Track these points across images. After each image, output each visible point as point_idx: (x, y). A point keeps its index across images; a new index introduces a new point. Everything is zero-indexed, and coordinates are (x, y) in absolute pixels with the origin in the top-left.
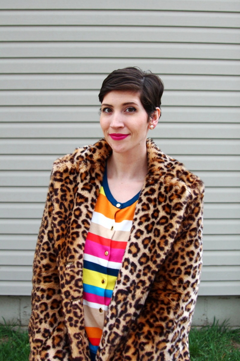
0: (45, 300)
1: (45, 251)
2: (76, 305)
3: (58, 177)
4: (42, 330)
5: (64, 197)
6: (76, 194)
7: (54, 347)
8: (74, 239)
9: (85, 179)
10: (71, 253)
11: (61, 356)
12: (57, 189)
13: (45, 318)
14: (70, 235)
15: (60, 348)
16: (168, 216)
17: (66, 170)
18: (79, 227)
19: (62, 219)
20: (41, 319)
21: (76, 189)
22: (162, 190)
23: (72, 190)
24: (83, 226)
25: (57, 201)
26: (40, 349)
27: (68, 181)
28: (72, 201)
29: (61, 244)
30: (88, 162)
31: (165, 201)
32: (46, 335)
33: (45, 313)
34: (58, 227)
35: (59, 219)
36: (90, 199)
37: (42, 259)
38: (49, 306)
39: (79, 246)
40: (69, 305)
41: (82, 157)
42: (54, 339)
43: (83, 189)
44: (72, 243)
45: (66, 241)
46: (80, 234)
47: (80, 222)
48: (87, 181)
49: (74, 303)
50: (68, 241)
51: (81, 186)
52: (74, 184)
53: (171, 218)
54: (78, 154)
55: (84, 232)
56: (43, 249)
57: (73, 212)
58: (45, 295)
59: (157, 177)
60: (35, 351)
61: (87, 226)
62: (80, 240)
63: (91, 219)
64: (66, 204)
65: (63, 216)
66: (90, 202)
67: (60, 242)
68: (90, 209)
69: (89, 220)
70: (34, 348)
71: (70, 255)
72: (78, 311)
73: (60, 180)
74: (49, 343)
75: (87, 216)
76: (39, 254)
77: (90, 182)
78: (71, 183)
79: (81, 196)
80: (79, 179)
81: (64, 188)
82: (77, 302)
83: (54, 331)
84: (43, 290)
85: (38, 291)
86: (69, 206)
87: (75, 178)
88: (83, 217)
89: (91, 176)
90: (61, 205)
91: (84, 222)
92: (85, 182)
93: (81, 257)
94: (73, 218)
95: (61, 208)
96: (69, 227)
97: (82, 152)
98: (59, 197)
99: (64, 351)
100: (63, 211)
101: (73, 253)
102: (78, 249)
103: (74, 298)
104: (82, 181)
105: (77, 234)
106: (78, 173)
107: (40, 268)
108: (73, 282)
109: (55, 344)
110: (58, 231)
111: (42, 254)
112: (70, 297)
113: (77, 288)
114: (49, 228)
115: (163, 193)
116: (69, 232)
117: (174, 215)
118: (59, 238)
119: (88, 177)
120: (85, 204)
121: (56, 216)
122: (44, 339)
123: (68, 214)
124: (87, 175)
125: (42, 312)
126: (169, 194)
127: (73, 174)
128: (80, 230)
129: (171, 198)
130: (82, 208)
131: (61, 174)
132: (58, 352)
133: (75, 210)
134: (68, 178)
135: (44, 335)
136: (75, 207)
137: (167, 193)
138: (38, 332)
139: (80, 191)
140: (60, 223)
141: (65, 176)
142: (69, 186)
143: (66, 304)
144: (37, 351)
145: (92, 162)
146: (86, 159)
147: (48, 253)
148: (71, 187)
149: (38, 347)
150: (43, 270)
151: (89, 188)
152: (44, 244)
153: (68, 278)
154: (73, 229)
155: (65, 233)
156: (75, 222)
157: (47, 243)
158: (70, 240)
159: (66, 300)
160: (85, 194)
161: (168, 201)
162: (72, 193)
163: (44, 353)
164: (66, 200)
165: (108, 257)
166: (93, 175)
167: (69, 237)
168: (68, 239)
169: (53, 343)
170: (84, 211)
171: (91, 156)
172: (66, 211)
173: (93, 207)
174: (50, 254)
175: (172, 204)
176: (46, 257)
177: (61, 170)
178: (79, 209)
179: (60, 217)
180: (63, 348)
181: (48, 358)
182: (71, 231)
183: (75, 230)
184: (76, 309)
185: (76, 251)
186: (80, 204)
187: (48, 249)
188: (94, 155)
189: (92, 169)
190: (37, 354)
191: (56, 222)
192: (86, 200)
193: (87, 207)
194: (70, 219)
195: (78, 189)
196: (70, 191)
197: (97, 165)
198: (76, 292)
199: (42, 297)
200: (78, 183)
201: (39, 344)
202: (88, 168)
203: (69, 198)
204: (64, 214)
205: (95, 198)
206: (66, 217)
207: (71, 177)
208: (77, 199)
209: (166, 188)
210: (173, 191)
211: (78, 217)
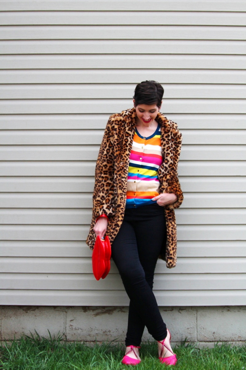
0: (103, 182)
1: (105, 159)
2: (123, 180)
3: (117, 123)
4: (101, 196)
5: (119, 132)
6: (125, 132)
7: (106, 204)
8: (125, 152)
9: (129, 126)
10: (123, 157)
11: (109, 208)
12: (116, 129)
13: (102, 191)
14: (123, 150)
15: (109, 205)
16: (176, 147)
17: (121, 120)
18: (127, 146)
19: (119, 143)
20: (101, 191)
21: (125, 130)
22: (172, 135)
23: (123, 130)
24: (129, 146)
25: (116, 134)
26: (99, 205)
27: (121, 125)
28: (123, 135)
29: (118, 154)
30: (130, 118)
31: (174, 141)
32: (103, 198)
33: (103, 188)
34: (116, 146)
35: (117, 142)
36: (131, 135)
37: (103, 162)
38: (105, 185)
39: (127, 155)
40: (120, 180)
41: (127, 115)
42: (106, 200)
43: (128, 130)
44: (124, 154)
45: (121, 153)
46: (128, 150)
47: (127, 144)
48: (130, 127)
49: (122, 179)
50: (122, 153)
51: (127, 129)
52: (124, 127)
53: (177, 148)
54: (124, 114)
55: (129, 149)
56: (104, 158)
57: (124, 140)
58: (104, 180)
59: (169, 129)
60: (96, 205)
61: (131, 146)
62: (127, 152)
63: (132, 144)
64: (120, 136)
65: (119, 141)
66: (131, 136)
67: (118, 153)
68: (132, 139)
69: (131, 144)
70: (96, 204)
71: (122, 158)
72: (123, 183)
73: (118, 125)
74: (104, 202)
75: (131, 142)
76: (102, 160)
77: (131, 127)
78: (123, 126)
79: (128, 133)
80: (126, 126)
81: (120, 128)
82: (123, 179)
83: (106, 197)
84: (103, 177)
85: (100, 178)
86: (122, 137)
87: (124, 125)
88: (129, 142)
89: (131, 125)
90: (118, 136)
91: (129, 144)
92: (129, 127)
93: (127, 160)
94: (124, 143)
95: (118, 137)
96: (122, 147)
97: (126, 113)
98: (117, 132)
99: (110, 206)
100: (119, 139)
101: (124, 158)
102: (126, 156)
103: (123, 178)
104: (128, 127)
105: (126, 149)
106: (126, 123)
107: (102, 167)
108: (123, 170)
109: (107, 202)
110: (116, 148)
111: (103, 160)
112: (121, 177)
113: (124, 173)
114: (107, 148)
115: (173, 137)
116: (122, 149)
117: (178, 146)
118: (117, 151)
119: (130, 125)
120: (130, 137)
121: (116, 141)
122: (101, 201)
123: (121, 140)
124: (130, 124)
125: (101, 188)
126: (175, 138)
127: (124, 122)
128: (128, 148)
129: (177, 139)
130: (128, 138)
131: (118, 122)
132: (108, 206)
133: (125, 139)
134: (121, 124)
135: (101, 199)
136: (125, 138)
137: (174, 137)
138: (99, 196)
139: (127, 131)
140: (117, 144)
141: (120, 123)
142: (122, 128)
143: (119, 180)
144: (98, 205)
145: (132, 118)
146: (129, 116)
147: (106, 159)
148: (123, 128)
149: (98, 204)
150: (104, 168)
151: (131, 130)
152: (104, 155)
153: (121, 168)
154: (124, 147)
155: (120, 149)
156: (125, 144)
157: (106, 155)
158: (123, 152)
159: (119, 178)
160: (130, 132)
161: (175, 141)
162: (123, 131)
163: (101, 206)
164: (120, 134)
165: (142, 160)
166: (133, 124)
167: (123, 151)
168: (122, 152)
169: (106, 202)
170: (129, 140)
171: (131, 115)
172: (120, 139)
173: (133, 138)
174: (108, 160)
175: (177, 142)
176: (105, 161)
177: (119, 120)
178: (127, 139)
179: (118, 141)
180: (110, 205)
181: (103, 208)
182: (124, 148)
183: (126, 148)
184: (122, 182)
185: (125, 157)
186: (128, 137)
187: (107, 157)
188: (132, 115)
189: (131, 122)
190: (98, 206)
191: (116, 144)
192: (130, 135)
193: (130, 138)
194: (122, 143)
195: (126, 130)
196: (122, 130)
197: (134, 120)
198: (124, 175)
199: (102, 181)
200: (126, 127)
201: (99, 202)
202: (130, 120)
203: (122, 133)
204: (119, 140)
205: (133, 134)
206: (120, 142)
207: (123, 124)
208: (125, 134)
209: (174, 134)
210: (177, 136)
211: (127, 142)
